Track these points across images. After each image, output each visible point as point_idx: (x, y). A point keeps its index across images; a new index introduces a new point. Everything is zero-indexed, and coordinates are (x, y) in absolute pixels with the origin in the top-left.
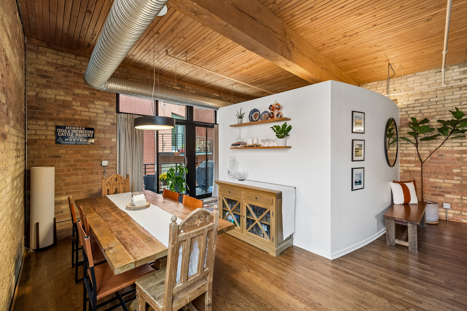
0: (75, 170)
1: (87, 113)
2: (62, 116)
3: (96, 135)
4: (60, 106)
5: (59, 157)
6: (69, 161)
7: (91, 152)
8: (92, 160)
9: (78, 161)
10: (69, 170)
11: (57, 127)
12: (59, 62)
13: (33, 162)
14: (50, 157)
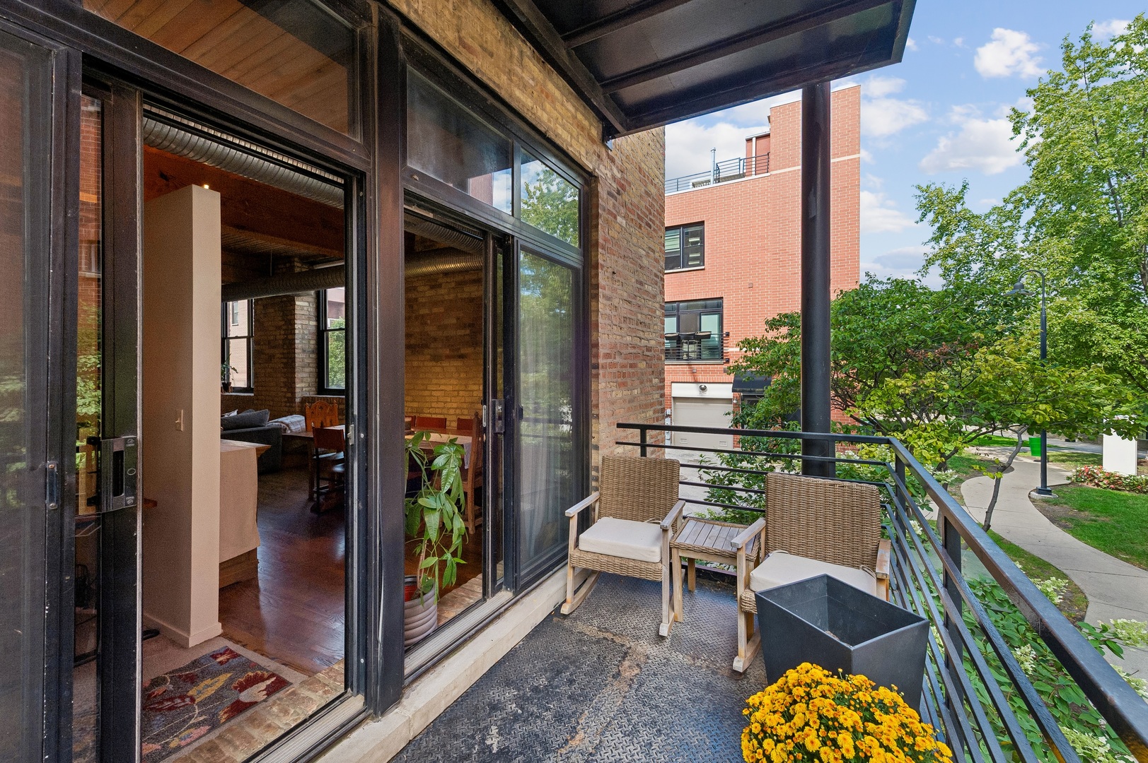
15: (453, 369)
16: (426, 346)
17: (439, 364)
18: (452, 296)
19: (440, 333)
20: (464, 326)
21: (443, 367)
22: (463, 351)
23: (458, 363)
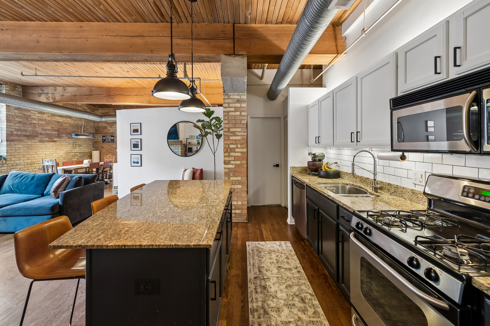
0: (108, 152)
1: (112, 130)
2: (104, 132)
3: (115, 138)
4: (103, 128)
5: (103, 147)
6: (106, 149)
7: (113, 146)
8: (114, 149)
9: (109, 149)
10: (106, 153)
11: (103, 136)
12: (103, 112)
13: (97, 149)
14: (101, 147)
15: (50, 146)
16: (36, 136)
17: (43, 144)
18: (49, 119)
19: (43, 132)
20: (55, 131)
21: (45, 145)
22: (55, 139)
23: (53, 144)
